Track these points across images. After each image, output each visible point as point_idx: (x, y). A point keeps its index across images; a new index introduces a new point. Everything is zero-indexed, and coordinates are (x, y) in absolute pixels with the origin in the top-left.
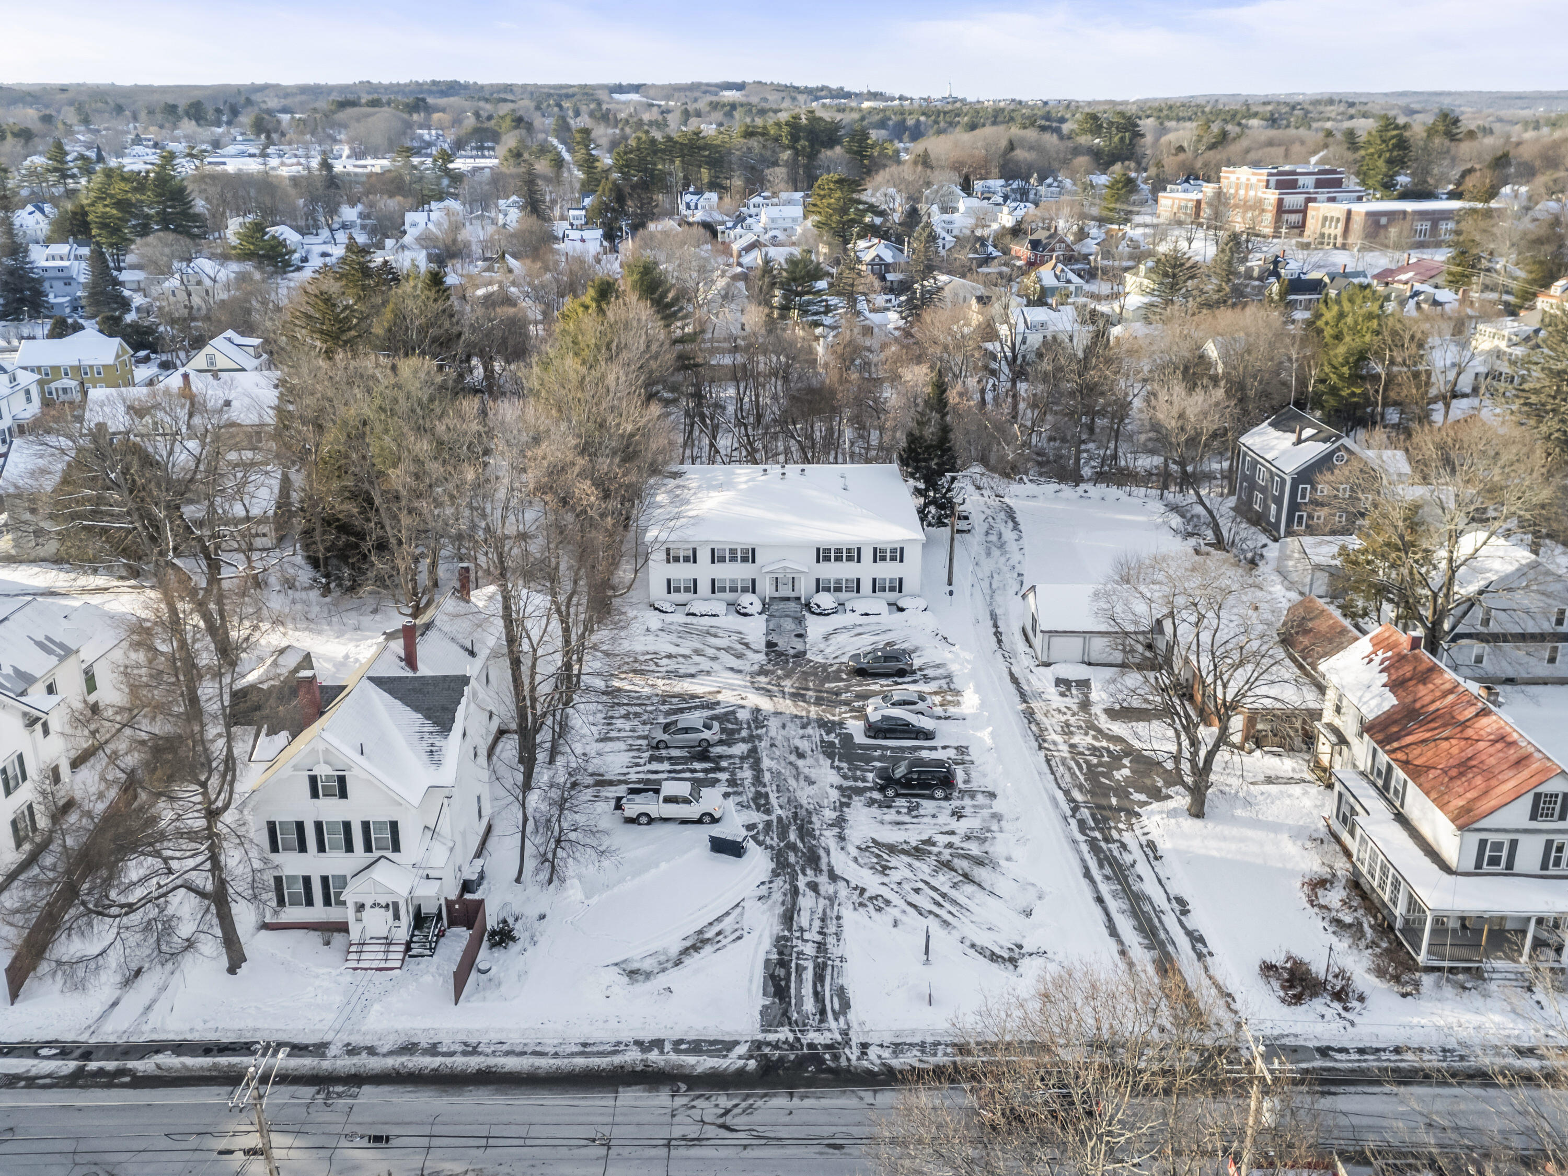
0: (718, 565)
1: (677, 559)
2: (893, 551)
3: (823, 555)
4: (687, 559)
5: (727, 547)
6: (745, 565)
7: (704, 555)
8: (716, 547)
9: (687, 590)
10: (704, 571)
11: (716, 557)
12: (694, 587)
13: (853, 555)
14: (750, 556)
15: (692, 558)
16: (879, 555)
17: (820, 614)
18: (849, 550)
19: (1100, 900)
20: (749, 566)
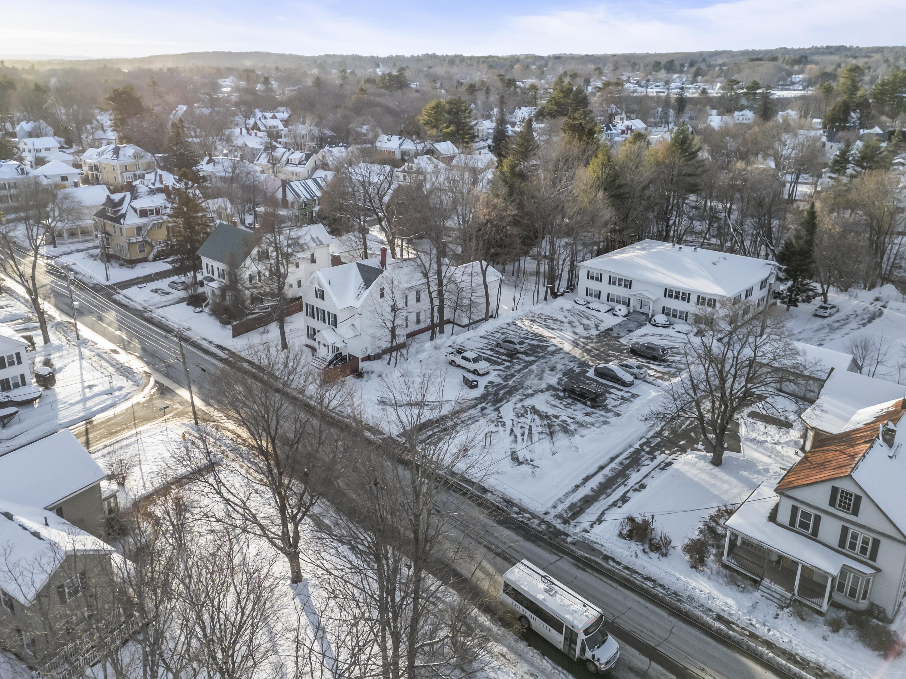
0: (612, 286)
1: (592, 278)
2: (710, 300)
3: (669, 293)
4: (597, 279)
5: (618, 277)
6: (625, 289)
7: (605, 279)
8: (612, 275)
9: (595, 296)
10: (605, 287)
11: (612, 281)
12: (598, 296)
13: (686, 297)
14: (628, 284)
15: (599, 279)
16: (701, 300)
17: (654, 325)
18: (684, 294)
19: (602, 468)
20: (627, 290)
